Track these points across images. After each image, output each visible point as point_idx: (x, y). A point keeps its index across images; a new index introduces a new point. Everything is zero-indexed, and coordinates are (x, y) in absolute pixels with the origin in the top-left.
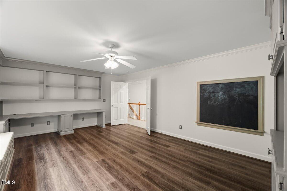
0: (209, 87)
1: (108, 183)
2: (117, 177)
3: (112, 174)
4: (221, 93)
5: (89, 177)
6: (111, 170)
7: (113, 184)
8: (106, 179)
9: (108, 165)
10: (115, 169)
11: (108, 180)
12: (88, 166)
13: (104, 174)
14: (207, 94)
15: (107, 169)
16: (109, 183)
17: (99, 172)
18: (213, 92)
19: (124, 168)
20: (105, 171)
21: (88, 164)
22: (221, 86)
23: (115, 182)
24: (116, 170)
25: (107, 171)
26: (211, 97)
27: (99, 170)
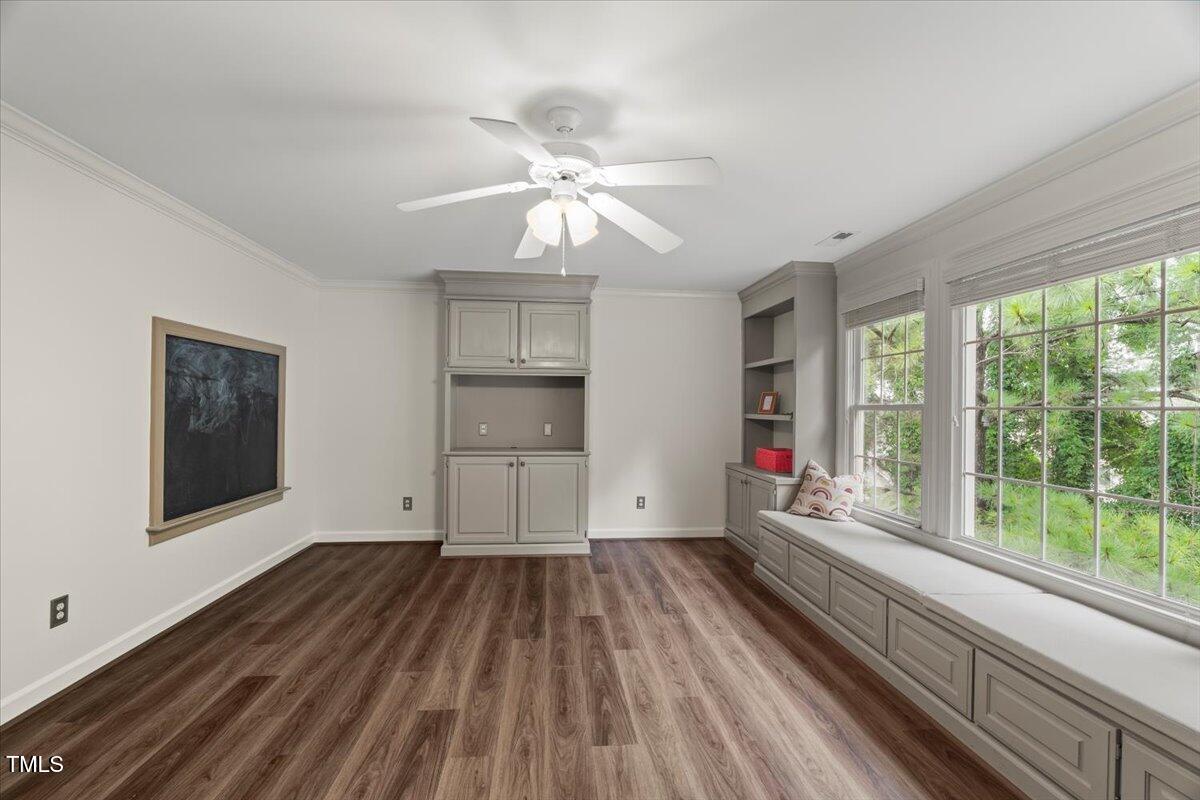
0: (193, 355)
1: (636, 653)
2: (606, 656)
3: (610, 668)
4: (223, 382)
5: (682, 684)
6: (605, 679)
7: (626, 645)
8: (637, 662)
9: (602, 702)
10: (591, 678)
11: (633, 660)
12: (678, 734)
13: (632, 677)
14: (186, 383)
15: (612, 688)
16: (634, 650)
17: (647, 691)
18: (205, 378)
19: (563, 672)
20: (624, 683)
21: (678, 745)
22: (225, 355)
23: (617, 648)
24: (591, 674)
25: (616, 682)
26: (199, 399)
27: (643, 699)
